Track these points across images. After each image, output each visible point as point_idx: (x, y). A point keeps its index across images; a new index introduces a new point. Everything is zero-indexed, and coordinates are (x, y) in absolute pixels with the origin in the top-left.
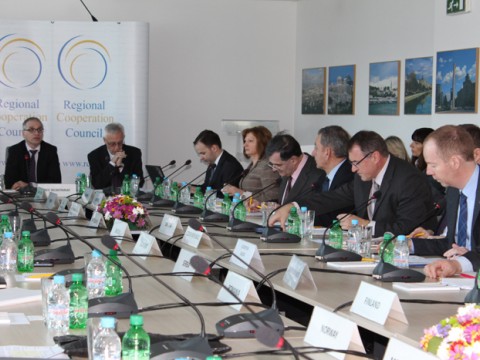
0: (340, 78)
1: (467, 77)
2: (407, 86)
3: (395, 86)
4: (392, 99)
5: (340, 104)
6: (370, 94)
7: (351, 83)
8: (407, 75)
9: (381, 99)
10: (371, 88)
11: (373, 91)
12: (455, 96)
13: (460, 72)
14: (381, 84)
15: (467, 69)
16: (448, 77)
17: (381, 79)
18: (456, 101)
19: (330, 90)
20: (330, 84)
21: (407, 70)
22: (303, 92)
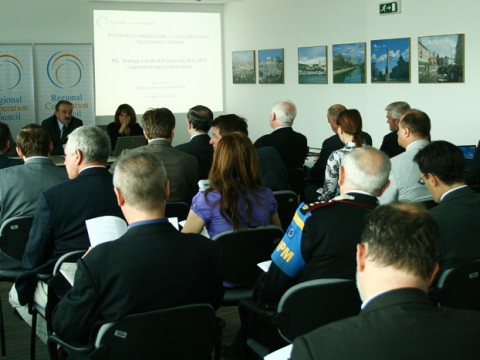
0: (269, 58)
1: (401, 58)
2: (335, 63)
3: (324, 64)
4: (320, 73)
5: (271, 77)
6: (299, 69)
7: (281, 61)
8: (334, 56)
9: (310, 73)
10: (300, 65)
11: (302, 67)
12: (390, 71)
13: (395, 55)
14: (310, 63)
15: (400, 53)
16: (383, 58)
17: (309, 59)
18: (391, 74)
19: (260, 66)
20: (259, 61)
21: (334, 52)
22: (234, 68)
